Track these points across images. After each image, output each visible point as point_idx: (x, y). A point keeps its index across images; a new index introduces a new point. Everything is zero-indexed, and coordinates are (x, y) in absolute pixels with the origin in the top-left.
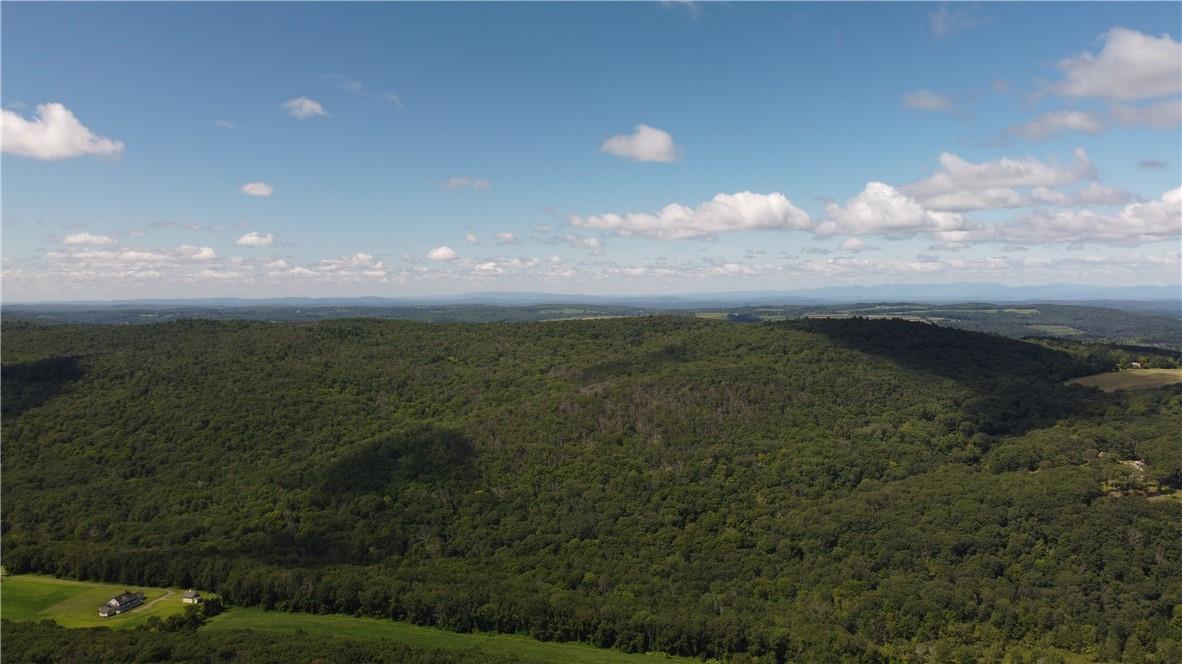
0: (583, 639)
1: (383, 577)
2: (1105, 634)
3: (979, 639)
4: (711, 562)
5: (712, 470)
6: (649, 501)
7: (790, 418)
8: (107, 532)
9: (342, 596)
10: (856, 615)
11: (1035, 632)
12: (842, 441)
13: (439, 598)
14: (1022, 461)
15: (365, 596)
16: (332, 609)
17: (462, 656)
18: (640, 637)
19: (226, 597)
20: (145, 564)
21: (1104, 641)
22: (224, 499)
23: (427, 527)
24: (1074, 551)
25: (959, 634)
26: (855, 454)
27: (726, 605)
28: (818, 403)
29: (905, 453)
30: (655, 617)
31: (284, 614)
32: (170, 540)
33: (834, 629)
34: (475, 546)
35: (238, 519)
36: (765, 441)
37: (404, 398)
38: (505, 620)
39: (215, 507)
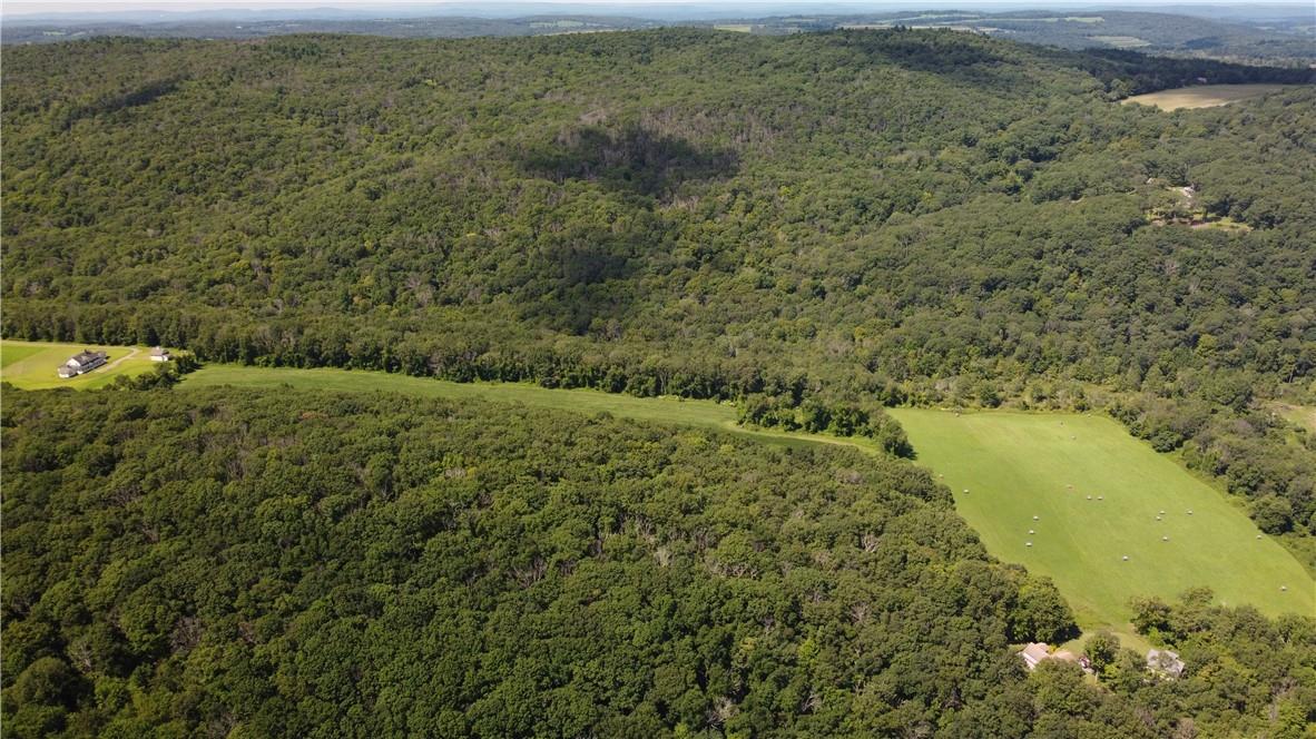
0: (592, 385)
1: (372, 329)
2: (1128, 364)
3: (1000, 374)
4: (728, 304)
5: (729, 206)
6: (660, 241)
7: (818, 146)
8: (51, 288)
9: (328, 349)
10: (877, 354)
11: (1057, 365)
12: (873, 171)
13: (435, 346)
14: (1064, 190)
15: (354, 348)
16: (318, 361)
17: (463, 404)
18: (652, 380)
19: (199, 353)
20: (103, 321)
21: (1126, 372)
22: (182, 249)
23: (416, 274)
24: (1107, 283)
25: (981, 370)
26: (886, 185)
27: (742, 346)
28: (849, 128)
29: (940, 183)
30: (668, 361)
31: (265, 369)
32: (126, 296)
33: (853, 368)
34: (471, 293)
35: (200, 270)
36: (789, 171)
37: (376, 130)
38: (509, 368)
39: (171, 257)
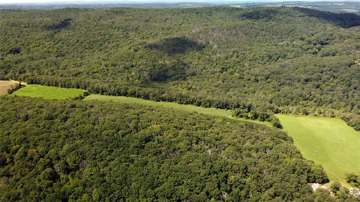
0: (192, 104)
2: (348, 105)
3: (309, 106)
4: (230, 83)
5: (232, 56)
6: (212, 65)
7: (258, 39)
8: (53, 73)
9: (122, 91)
10: (273, 99)
11: (326, 104)
12: (274, 47)
13: (150, 92)
14: (330, 53)
15: (129, 91)
16: (120, 94)
17: (157, 107)
18: (208, 103)
19: (89, 91)
20: (66, 82)
21: (347, 107)
22: (86, 64)
23: (146, 72)
24: (342, 81)
25: (303, 104)
26: (277, 51)
27: (234, 95)
28: (267, 35)
29: (293, 51)
30: (213, 98)
31: (106, 96)
32: (72, 75)
33: (266, 102)
35: (91, 69)
36: (249, 47)
37: (137, 33)
38: (170, 98)
39: (83, 66)
